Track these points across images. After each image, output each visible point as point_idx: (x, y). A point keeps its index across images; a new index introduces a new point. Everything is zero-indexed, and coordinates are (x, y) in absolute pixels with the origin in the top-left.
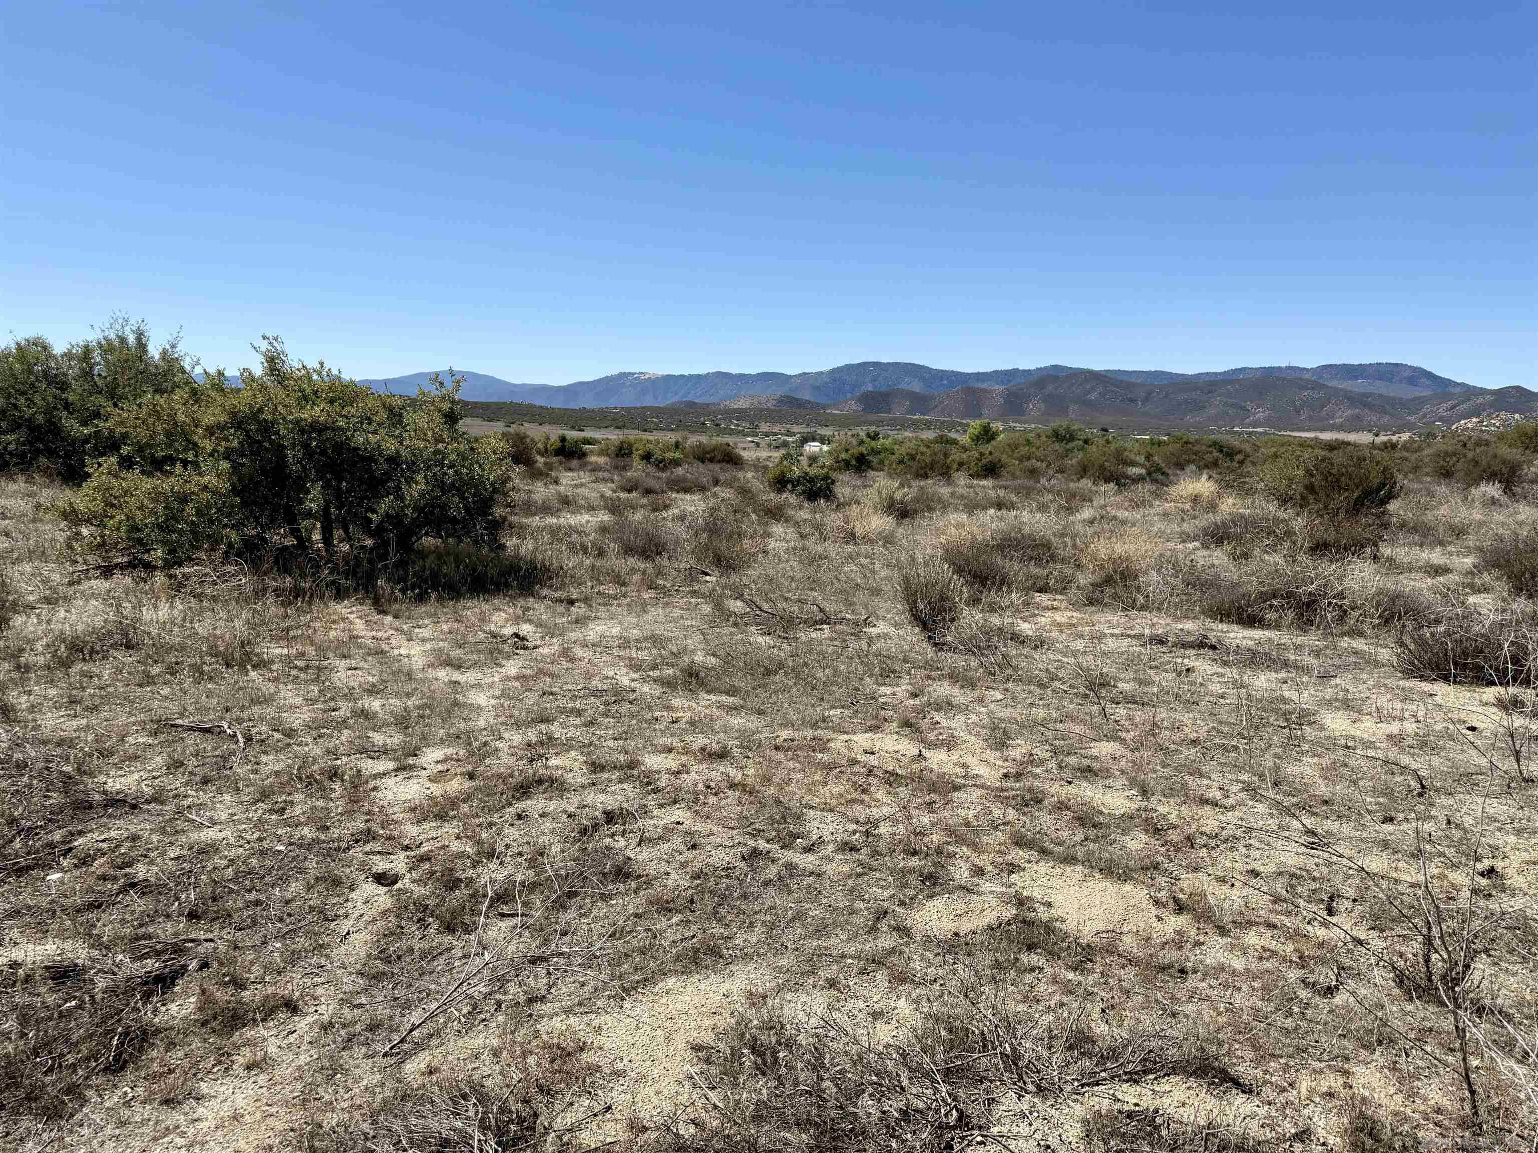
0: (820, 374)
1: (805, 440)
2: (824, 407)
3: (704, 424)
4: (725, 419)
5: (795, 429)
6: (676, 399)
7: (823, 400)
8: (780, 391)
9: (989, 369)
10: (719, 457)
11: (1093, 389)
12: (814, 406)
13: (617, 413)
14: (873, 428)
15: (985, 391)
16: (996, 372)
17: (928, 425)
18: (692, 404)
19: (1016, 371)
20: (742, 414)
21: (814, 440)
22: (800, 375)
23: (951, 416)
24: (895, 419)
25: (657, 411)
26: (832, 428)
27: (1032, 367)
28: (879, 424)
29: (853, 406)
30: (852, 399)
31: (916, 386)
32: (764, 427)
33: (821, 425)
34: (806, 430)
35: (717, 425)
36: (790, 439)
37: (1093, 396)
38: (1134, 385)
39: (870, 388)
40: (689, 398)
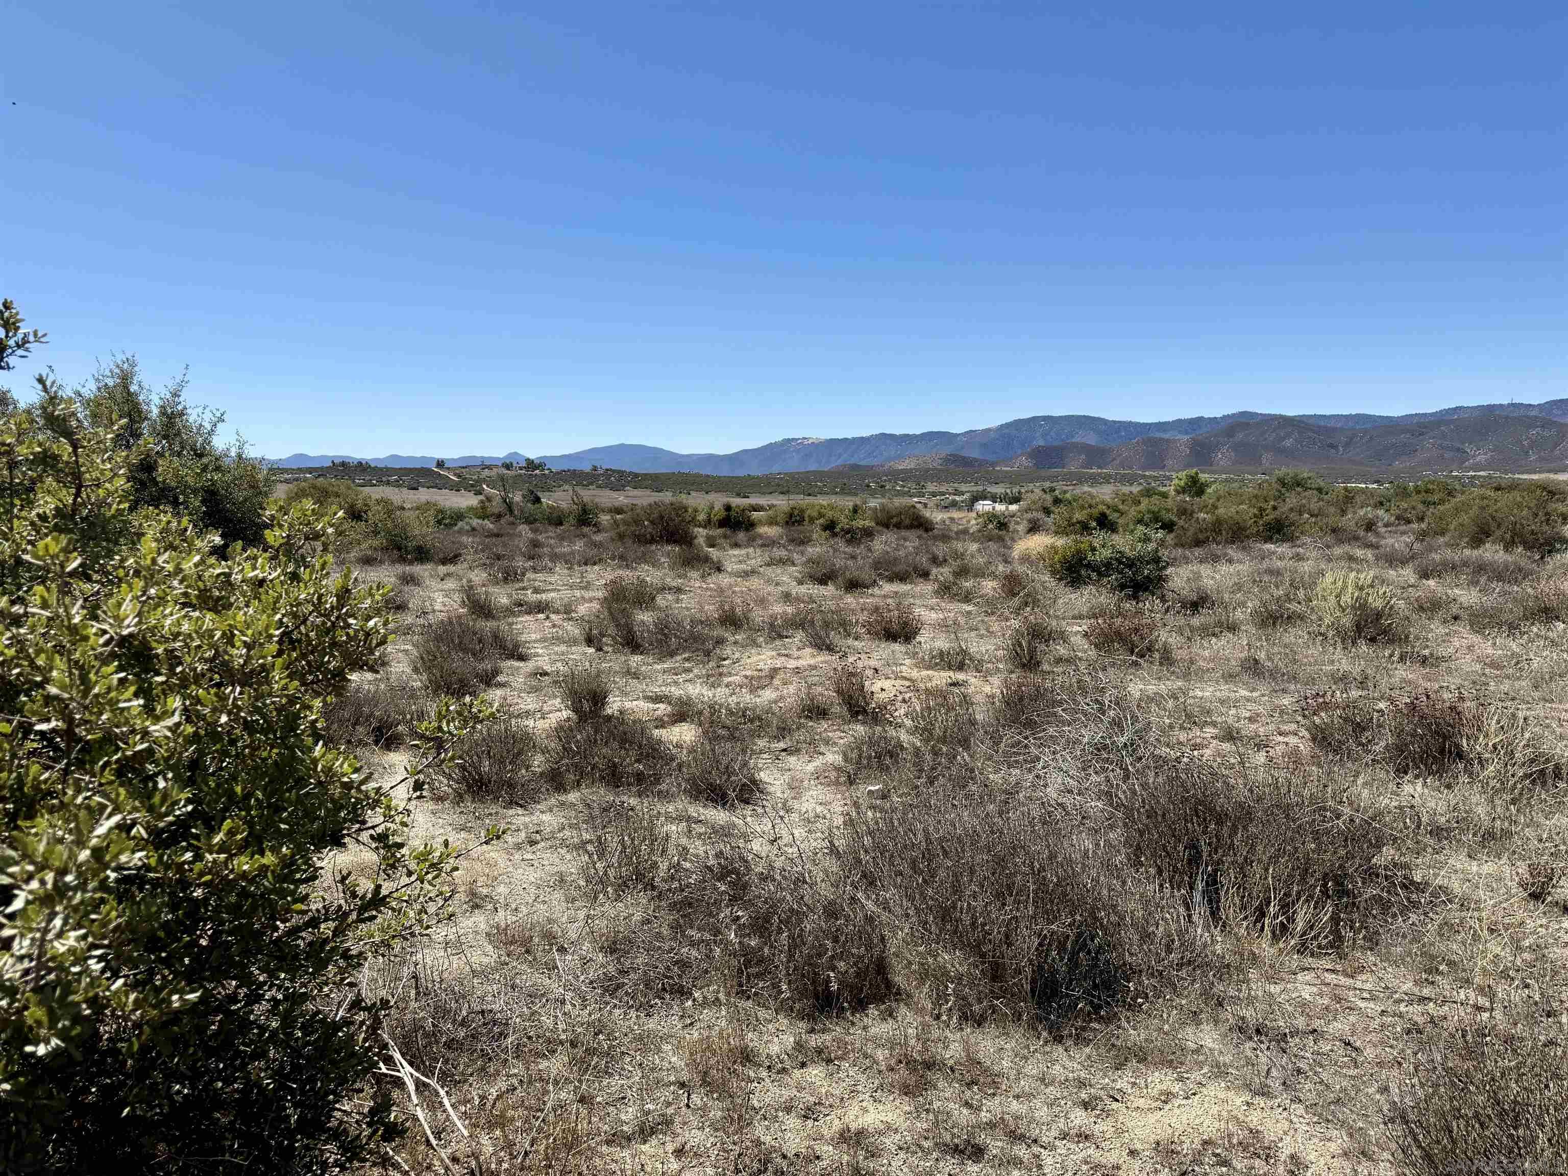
0: (989, 430)
1: (975, 499)
2: (993, 464)
3: (868, 486)
4: (890, 481)
5: (963, 487)
6: (839, 462)
7: (990, 458)
8: (945, 451)
9: (1170, 419)
11: (1288, 436)
12: (982, 463)
13: (781, 479)
14: (1047, 484)
15: (1168, 441)
16: (1179, 421)
17: (1107, 479)
18: (855, 467)
19: (1201, 419)
20: (906, 475)
21: (985, 498)
22: (967, 433)
23: (1131, 468)
24: (1071, 473)
25: (820, 475)
26: (1002, 485)
27: (1219, 415)
28: (1053, 478)
29: (1023, 462)
30: (1022, 455)
31: (1092, 439)
32: (931, 487)
33: (991, 483)
34: (975, 489)
35: (882, 487)
36: (957, 498)
37: (1288, 443)
38: (1334, 429)
39: (1041, 443)
40: (852, 461)
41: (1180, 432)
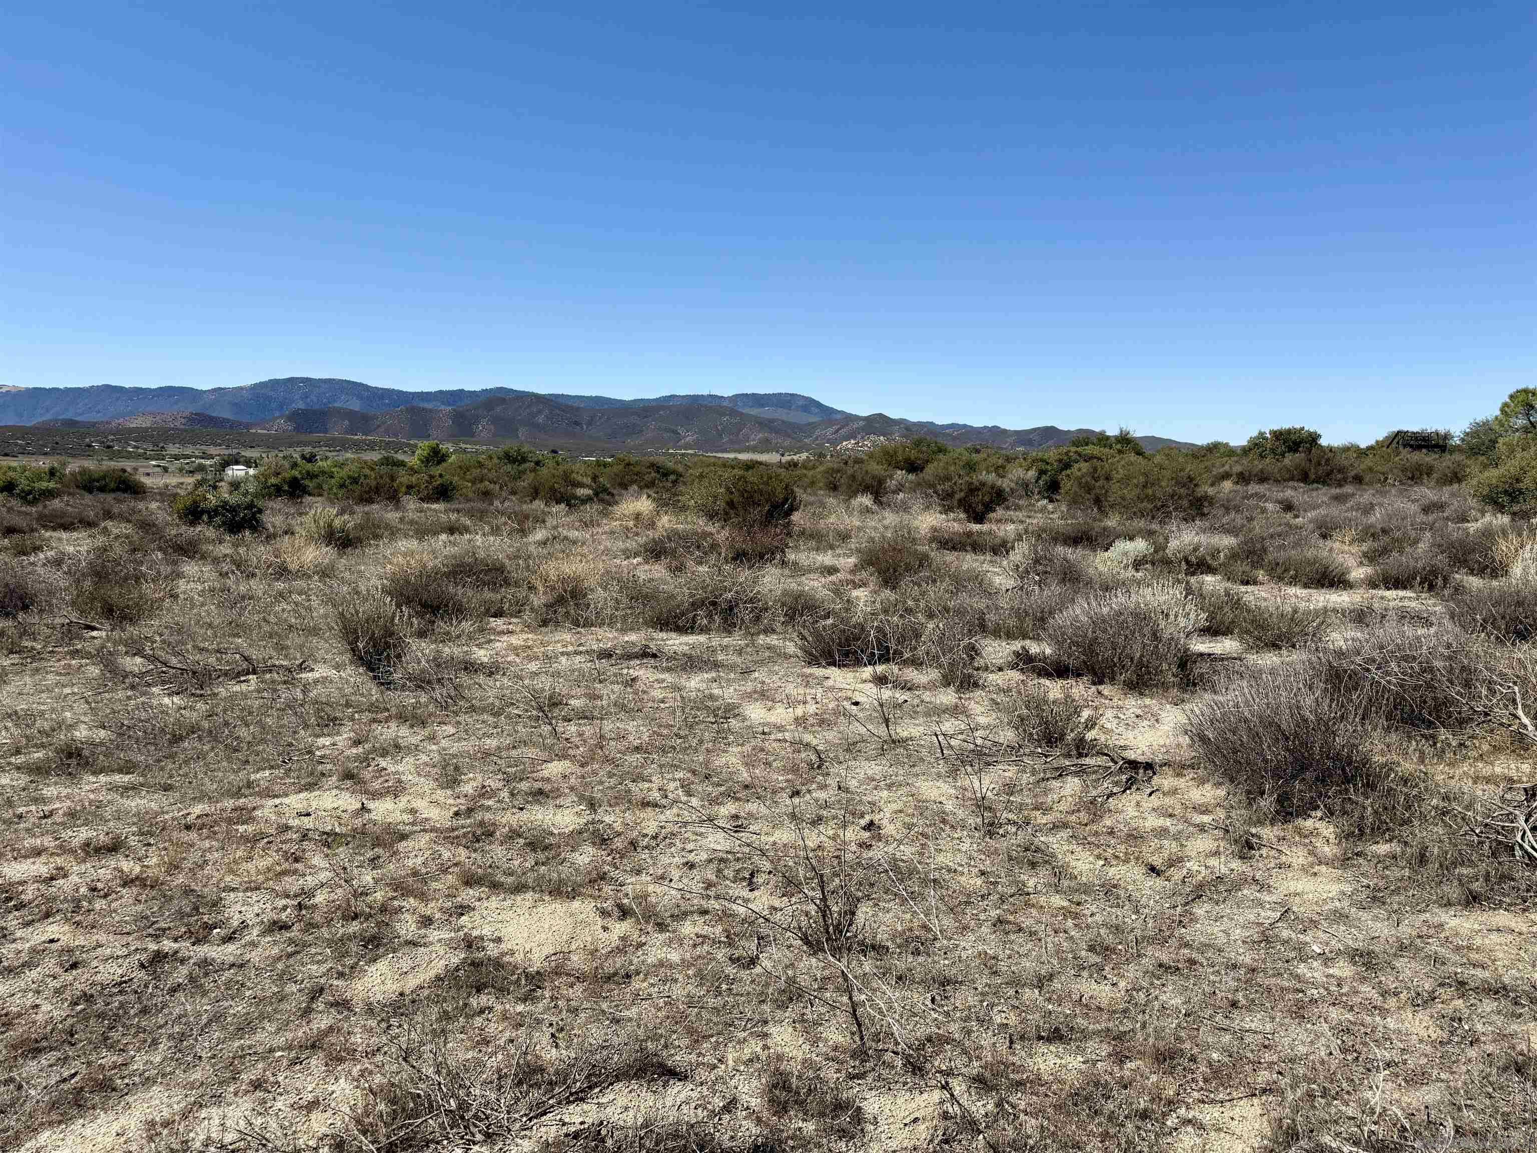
0: (241, 389)
1: (227, 463)
2: (248, 426)
3: (90, 446)
4: (118, 440)
5: (212, 450)
6: (48, 417)
7: (245, 419)
8: (192, 409)
10: (113, 485)
11: (540, 412)
12: (233, 425)
14: (308, 450)
15: (431, 411)
16: (441, 392)
17: (372, 446)
18: (72, 423)
19: (462, 391)
20: (142, 435)
21: (237, 463)
22: (214, 390)
23: (396, 436)
24: (334, 439)
25: (24, 432)
26: (259, 449)
27: (478, 389)
28: (317, 444)
29: (281, 425)
30: (281, 417)
31: (355, 405)
32: (173, 449)
33: (245, 447)
34: (227, 452)
35: (109, 447)
36: (208, 462)
37: (541, 419)
38: (578, 409)
39: (301, 405)
40: (69, 415)
41: (443, 403)
